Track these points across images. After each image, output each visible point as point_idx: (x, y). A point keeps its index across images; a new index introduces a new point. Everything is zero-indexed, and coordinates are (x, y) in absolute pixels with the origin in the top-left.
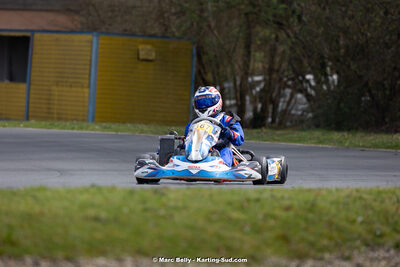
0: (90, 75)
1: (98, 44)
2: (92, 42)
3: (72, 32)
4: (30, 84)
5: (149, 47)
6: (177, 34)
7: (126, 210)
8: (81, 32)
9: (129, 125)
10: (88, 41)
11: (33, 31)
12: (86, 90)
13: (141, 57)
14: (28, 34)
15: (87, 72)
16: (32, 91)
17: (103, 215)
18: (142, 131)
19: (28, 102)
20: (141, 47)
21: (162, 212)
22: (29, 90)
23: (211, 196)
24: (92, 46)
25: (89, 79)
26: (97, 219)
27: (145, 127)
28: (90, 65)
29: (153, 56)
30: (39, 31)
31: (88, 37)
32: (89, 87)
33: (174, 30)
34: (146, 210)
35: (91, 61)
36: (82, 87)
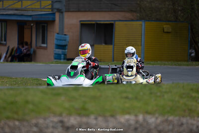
0: (141, 40)
1: (144, 25)
2: (142, 25)
3: (132, 20)
4: (114, 45)
5: (168, 26)
6: (181, 20)
7: (141, 93)
8: (137, 20)
9: (159, 62)
10: (140, 25)
11: (115, 21)
12: (140, 47)
13: (165, 31)
14: (112, 22)
15: (140, 39)
16: (115, 49)
17: (130, 96)
18: (165, 64)
19: (114, 54)
20: (165, 26)
21: (159, 94)
22: (114, 48)
23: (183, 87)
24: (142, 27)
25: (141, 42)
26: (127, 98)
27: (166, 63)
28: (142, 35)
29: (170, 30)
30: (117, 21)
31: (140, 22)
32: (141, 45)
33: (180, 18)
34: (151, 93)
35: (142, 33)
36: (138, 46)
